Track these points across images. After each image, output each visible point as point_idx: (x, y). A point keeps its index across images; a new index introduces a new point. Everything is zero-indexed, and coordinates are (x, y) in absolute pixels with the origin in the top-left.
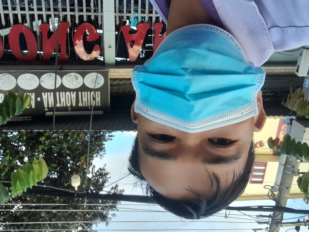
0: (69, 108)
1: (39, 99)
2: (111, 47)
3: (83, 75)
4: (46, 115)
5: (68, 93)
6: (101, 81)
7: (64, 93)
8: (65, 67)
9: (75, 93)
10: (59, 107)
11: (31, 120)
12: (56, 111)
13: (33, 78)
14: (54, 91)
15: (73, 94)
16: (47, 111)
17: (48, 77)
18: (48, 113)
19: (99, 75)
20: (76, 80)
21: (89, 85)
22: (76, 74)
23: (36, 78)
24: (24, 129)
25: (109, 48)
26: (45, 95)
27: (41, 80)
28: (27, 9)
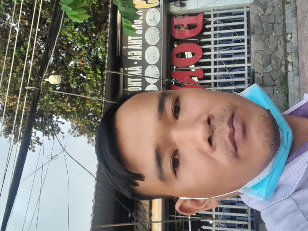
1: (136, 63)
4: (121, 68)
7: (141, 85)
13: (155, 59)
16: (124, 69)
17: (155, 73)
26: (140, 68)
27: (153, 66)
28: (216, 60)
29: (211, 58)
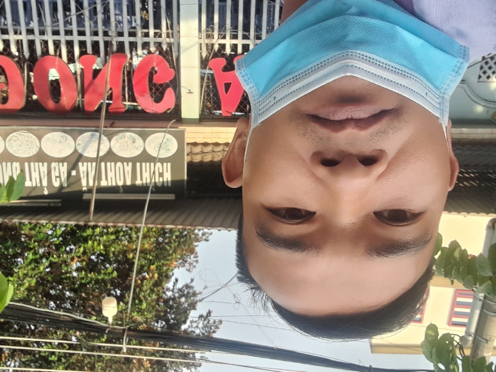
1: (74, 173)
2: (192, 93)
3: (144, 136)
4: (83, 198)
5: (119, 164)
6: (172, 146)
7: (113, 164)
8: (117, 123)
10: (104, 187)
11: (60, 205)
13: (65, 140)
14: (98, 160)
15: (128, 165)
16: (85, 192)
18: (86, 196)
19: (168, 136)
20: (133, 144)
22: (133, 135)
23: (70, 139)
25: (188, 95)
26: (83, 166)
27: (77, 143)
28: (62, 32)
29: (60, 41)
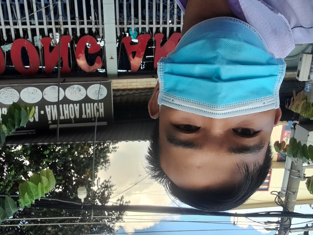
0: (73, 120)
1: (42, 112)
2: (113, 58)
3: (86, 87)
4: (50, 128)
5: (71, 105)
6: (104, 92)
7: (67, 105)
8: (67, 79)
9: (78, 105)
10: (62, 120)
11: (35, 133)
12: (60, 124)
13: (35, 92)
14: (58, 104)
15: (77, 106)
16: (50, 124)
17: (51, 90)
18: (52, 126)
19: (102, 86)
20: (79, 92)
21: (92, 96)
22: (79, 86)
23: (39, 91)
24: (28, 143)
25: (111, 60)
26: (48, 107)
27: (44, 93)
28: (28, 23)
